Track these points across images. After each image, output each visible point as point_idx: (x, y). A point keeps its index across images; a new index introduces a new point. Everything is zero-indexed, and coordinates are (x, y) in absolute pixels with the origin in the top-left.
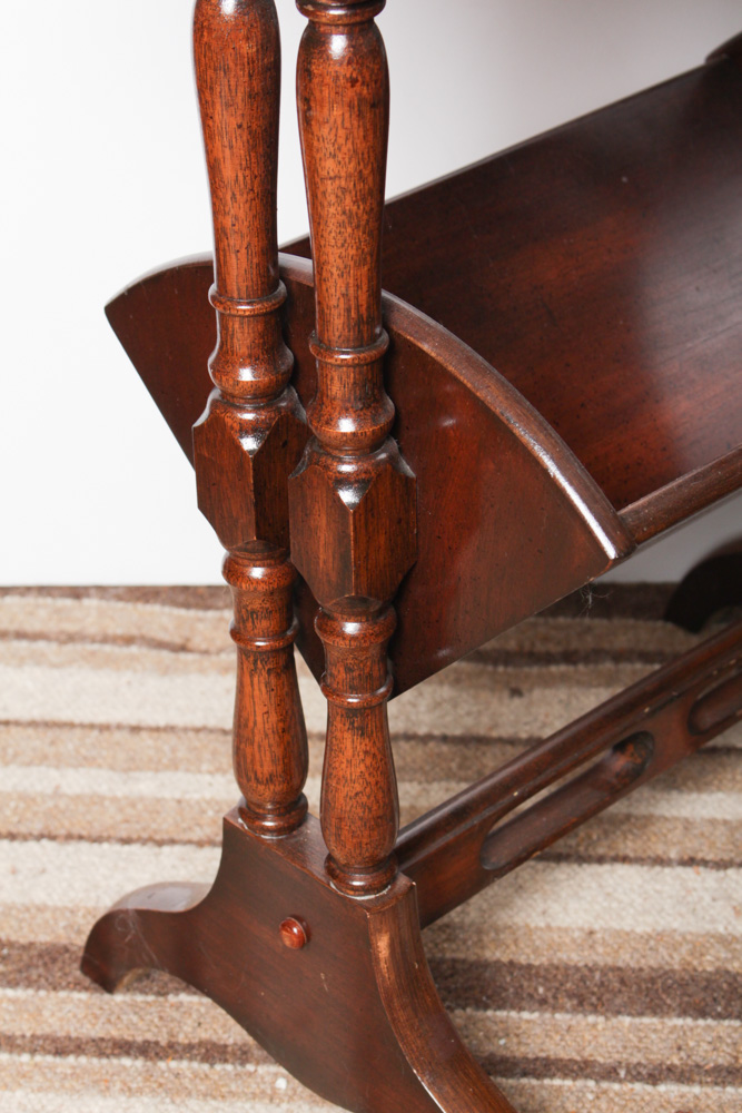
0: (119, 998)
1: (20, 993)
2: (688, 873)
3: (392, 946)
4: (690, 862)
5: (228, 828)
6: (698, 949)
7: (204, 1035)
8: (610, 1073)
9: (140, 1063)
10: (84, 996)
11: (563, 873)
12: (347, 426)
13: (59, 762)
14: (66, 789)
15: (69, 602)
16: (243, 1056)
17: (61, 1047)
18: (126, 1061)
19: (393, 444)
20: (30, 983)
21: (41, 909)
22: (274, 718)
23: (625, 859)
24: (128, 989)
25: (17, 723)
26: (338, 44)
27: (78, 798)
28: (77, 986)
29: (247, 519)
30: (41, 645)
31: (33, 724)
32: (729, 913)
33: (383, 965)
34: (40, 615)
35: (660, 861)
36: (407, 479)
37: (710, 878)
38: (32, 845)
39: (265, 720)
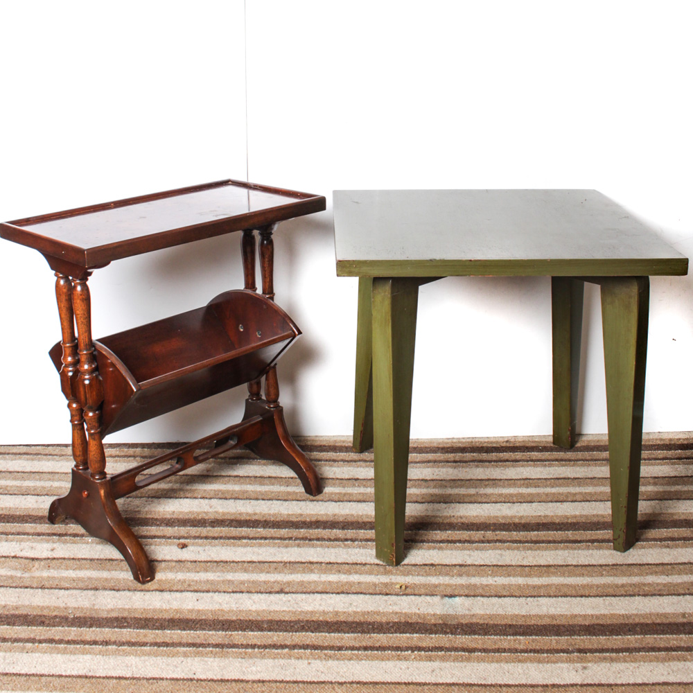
0: (56, 526)
1: (33, 525)
2: (202, 500)
3: (105, 493)
4: (203, 498)
5: (73, 470)
6: (198, 514)
7: (74, 532)
8: (170, 538)
9: (57, 537)
10: (47, 525)
11: (171, 501)
12: (86, 367)
13: (53, 480)
14: (54, 486)
15: (64, 448)
16: (82, 536)
17: (39, 534)
18: (54, 537)
19: (97, 373)
20: (35, 523)
21: (41, 509)
22: (79, 441)
23: (187, 498)
24: (58, 523)
25: (45, 473)
27: (56, 487)
28: (47, 523)
29: (69, 392)
30: (55, 457)
31: (49, 473)
32: (209, 508)
33: (103, 497)
34: (57, 451)
35: (195, 498)
36: (100, 380)
37: (207, 501)
38: (43, 497)
39: (78, 441)
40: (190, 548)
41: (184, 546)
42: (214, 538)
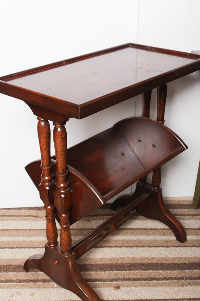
0: (29, 273)
1: (14, 273)
2: (116, 248)
3: (72, 263)
4: (116, 247)
5: (45, 246)
6: (118, 260)
7: (43, 278)
8: (105, 280)
9: (33, 283)
10: (24, 273)
11: (97, 249)
13: (19, 236)
14: (20, 240)
15: (19, 210)
16: (49, 281)
17: (21, 281)
18: (31, 283)
19: (69, 188)
20: (15, 271)
21: (17, 259)
22: (52, 229)
23: (106, 247)
24: (31, 272)
25: (12, 230)
26: (59, 130)
27: (22, 241)
28: (23, 271)
29: (47, 199)
30: (15, 217)
31: (14, 230)
32: (122, 254)
33: (70, 267)
34: (15, 212)
35: (112, 247)
36: (71, 193)
37: (119, 249)
38: (15, 249)
39: (51, 229)
40: (122, 289)
41: (118, 287)
42: (134, 280)
